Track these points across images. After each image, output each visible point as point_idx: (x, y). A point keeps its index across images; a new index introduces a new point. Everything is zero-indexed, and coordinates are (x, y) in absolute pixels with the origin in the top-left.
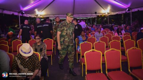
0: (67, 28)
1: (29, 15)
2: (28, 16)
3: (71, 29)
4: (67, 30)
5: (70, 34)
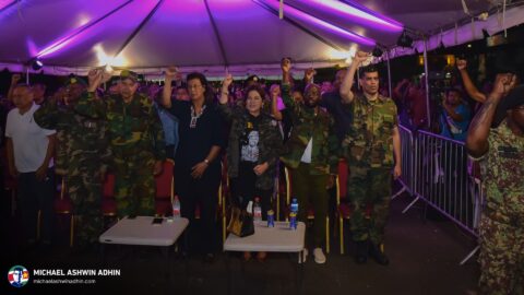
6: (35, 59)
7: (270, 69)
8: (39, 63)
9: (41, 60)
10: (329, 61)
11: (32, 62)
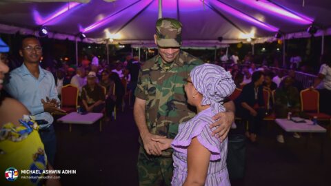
0: (155, 83)
1: (92, 39)
2: (91, 42)
3: (170, 89)
4: (153, 89)
5: (160, 109)
6: (82, 33)
7: (205, 43)
8: (84, 36)
9: (85, 34)
10: (237, 40)
11: (79, 35)
